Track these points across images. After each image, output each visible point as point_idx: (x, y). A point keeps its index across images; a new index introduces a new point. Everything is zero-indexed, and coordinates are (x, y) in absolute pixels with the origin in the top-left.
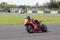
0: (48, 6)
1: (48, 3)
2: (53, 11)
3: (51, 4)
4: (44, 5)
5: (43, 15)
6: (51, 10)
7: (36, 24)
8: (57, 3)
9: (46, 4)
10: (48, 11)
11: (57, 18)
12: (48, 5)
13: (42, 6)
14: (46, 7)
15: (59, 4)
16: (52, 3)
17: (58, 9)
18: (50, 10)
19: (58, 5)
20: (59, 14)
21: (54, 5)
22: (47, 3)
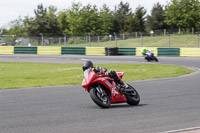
0: (29, 29)
1: (27, 21)
2: (47, 45)
3: (39, 24)
4: (16, 28)
5: (12, 60)
6: (39, 44)
7: (114, 83)
8: (59, 21)
9: (22, 23)
10: (29, 45)
11: (60, 70)
12: (28, 26)
13: (8, 29)
14: (22, 32)
15: (64, 22)
16: (42, 21)
17: (63, 41)
18: (36, 42)
19: (61, 25)
20: (65, 56)
21: (48, 26)
22: (23, 18)
